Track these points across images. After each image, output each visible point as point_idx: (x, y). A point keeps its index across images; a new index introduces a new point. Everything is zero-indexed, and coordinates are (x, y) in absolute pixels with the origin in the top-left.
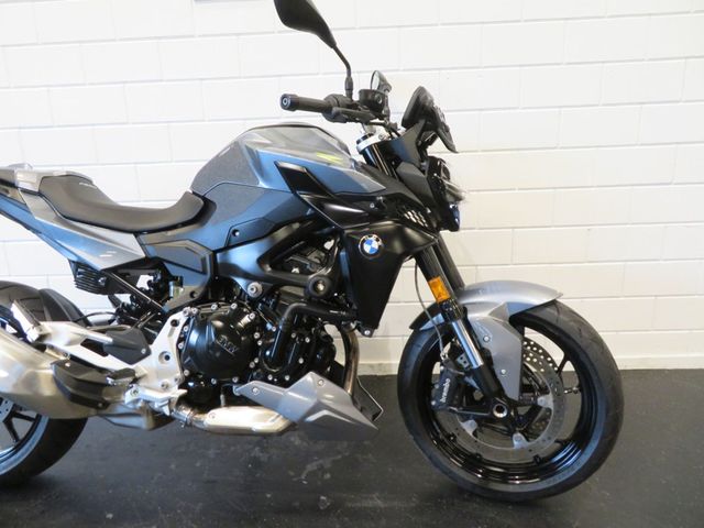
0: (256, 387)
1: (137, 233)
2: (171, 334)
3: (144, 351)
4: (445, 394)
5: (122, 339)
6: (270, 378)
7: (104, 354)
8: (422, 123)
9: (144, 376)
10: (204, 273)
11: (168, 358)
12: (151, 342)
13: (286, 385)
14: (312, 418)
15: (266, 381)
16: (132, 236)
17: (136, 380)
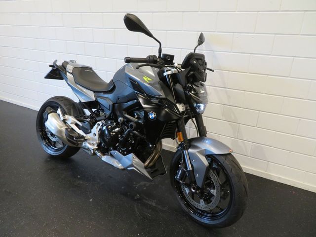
0: (116, 153)
1: (94, 92)
2: (97, 128)
3: (89, 131)
4: (179, 175)
5: (84, 126)
6: (121, 151)
7: (80, 129)
8: (190, 68)
9: (89, 139)
10: (109, 110)
11: (96, 135)
12: (92, 129)
13: (125, 155)
14: (129, 169)
15: (119, 152)
16: (93, 92)
17: (85, 140)
